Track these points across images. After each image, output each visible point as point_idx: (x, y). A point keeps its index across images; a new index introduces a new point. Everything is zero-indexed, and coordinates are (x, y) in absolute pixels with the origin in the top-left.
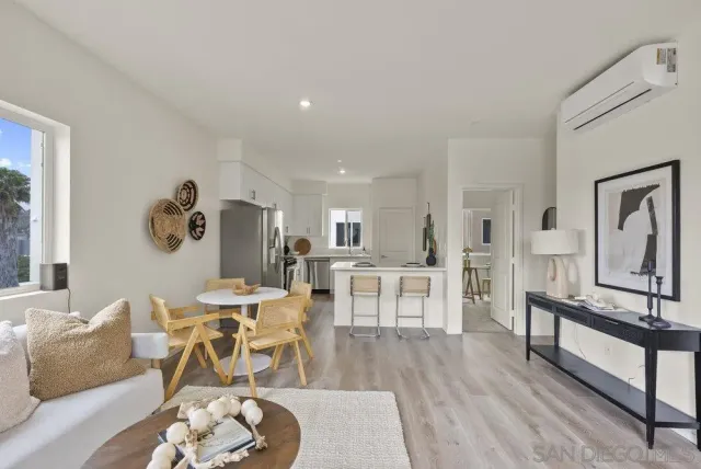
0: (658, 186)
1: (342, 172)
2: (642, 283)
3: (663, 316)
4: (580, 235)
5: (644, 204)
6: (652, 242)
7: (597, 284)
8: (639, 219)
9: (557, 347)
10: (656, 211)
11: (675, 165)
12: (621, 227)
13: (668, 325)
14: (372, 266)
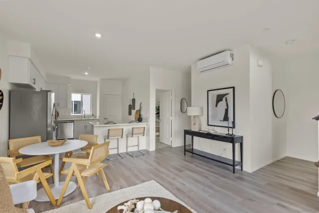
0: (228, 94)
1: (86, 73)
2: (225, 124)
3: (234, 134)
4: (202, 109)
5: (224, 99)
6: (227, 111)
7: (208, 125)
8: (222, 104)
9: (192, 149)
10: (228, 101)
11: (234, 88)
12: (216, 106)
13: (235, 136)
14: (115, 123)
